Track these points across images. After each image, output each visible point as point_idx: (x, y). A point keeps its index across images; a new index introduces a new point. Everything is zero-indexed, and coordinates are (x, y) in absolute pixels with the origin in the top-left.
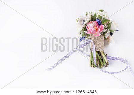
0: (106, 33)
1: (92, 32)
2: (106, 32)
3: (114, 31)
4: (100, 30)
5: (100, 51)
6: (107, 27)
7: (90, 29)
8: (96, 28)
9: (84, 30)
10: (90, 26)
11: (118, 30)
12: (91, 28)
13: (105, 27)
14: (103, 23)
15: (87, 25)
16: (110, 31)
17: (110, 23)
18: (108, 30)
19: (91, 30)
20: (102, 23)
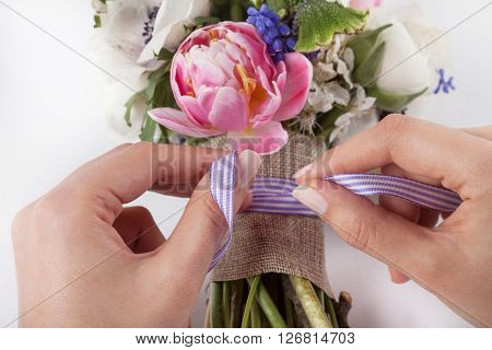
0: (342, 121)
1: (212, 115)
2: (337, 110)
3: (411, 98)
4: (276, 99)
5: (287, 276)
6: (343, 70)
7: (202, 91)
8: (245, 80)
9: (151, 94)
10: (195, 68)
11: (445, 85)
12: (208, 84)
13: (328, 68)
14: (308, 36)
15: (178, 58)
16: (372, 101)
17: (373, 35)
18: (361, 92)
19: (208, 99)
20: (296, 38)
